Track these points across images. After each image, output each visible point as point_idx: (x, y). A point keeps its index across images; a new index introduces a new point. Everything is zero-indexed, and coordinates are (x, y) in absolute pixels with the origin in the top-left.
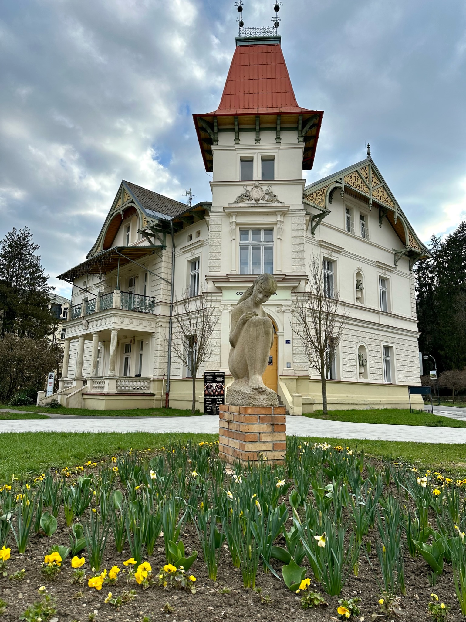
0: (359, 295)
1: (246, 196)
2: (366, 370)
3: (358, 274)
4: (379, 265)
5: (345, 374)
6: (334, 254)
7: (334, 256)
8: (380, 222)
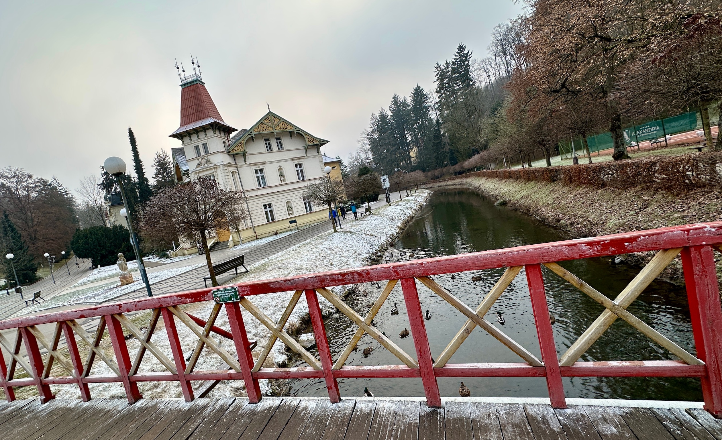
0: (282, 179)
1: (199, 164)
2: (292, 211)
3: (280, 169)
4: (293, 159)
5: (279, 217)
6: (261, 166)
7: (261, 167)
8: (291, 137)
